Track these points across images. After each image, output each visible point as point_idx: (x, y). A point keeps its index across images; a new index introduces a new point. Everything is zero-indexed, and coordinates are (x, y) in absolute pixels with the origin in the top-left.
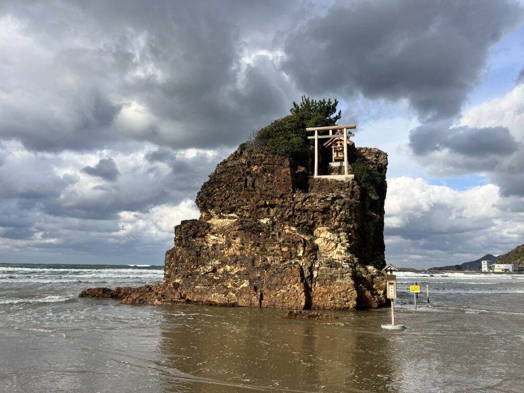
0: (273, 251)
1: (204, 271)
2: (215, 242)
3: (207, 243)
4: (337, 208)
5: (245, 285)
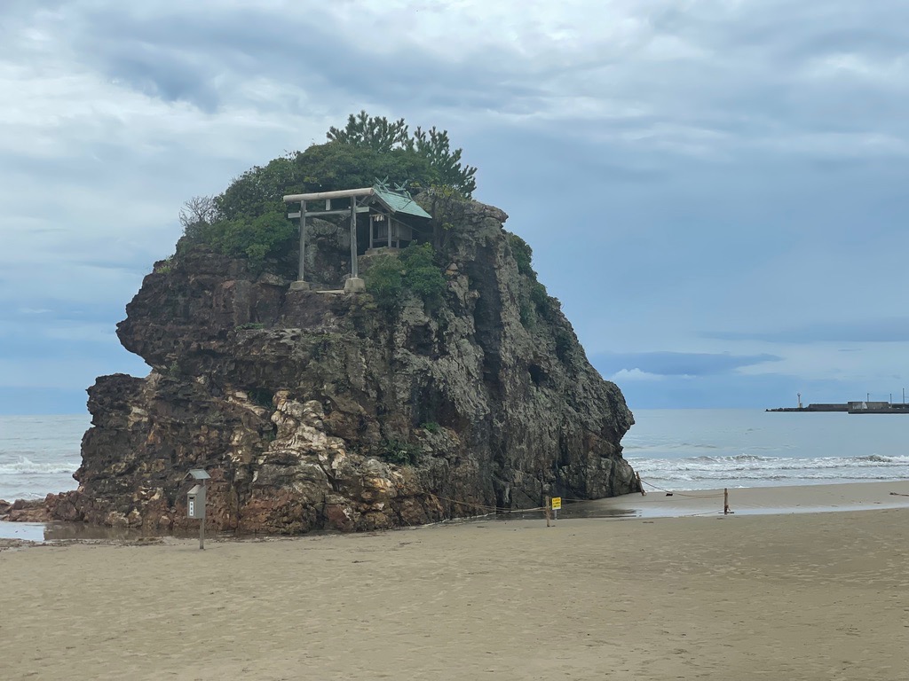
0: (197, 437)
1: (114, 472)
2: (137, 419)
3: (127, 420)
5: (156, 497)
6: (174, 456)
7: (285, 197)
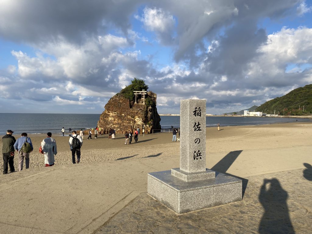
0: (125, 122)
3: (109, 119)
4: (140, 112)
5: (119, 130)
6: (121, 125)
7: (134, 91)
